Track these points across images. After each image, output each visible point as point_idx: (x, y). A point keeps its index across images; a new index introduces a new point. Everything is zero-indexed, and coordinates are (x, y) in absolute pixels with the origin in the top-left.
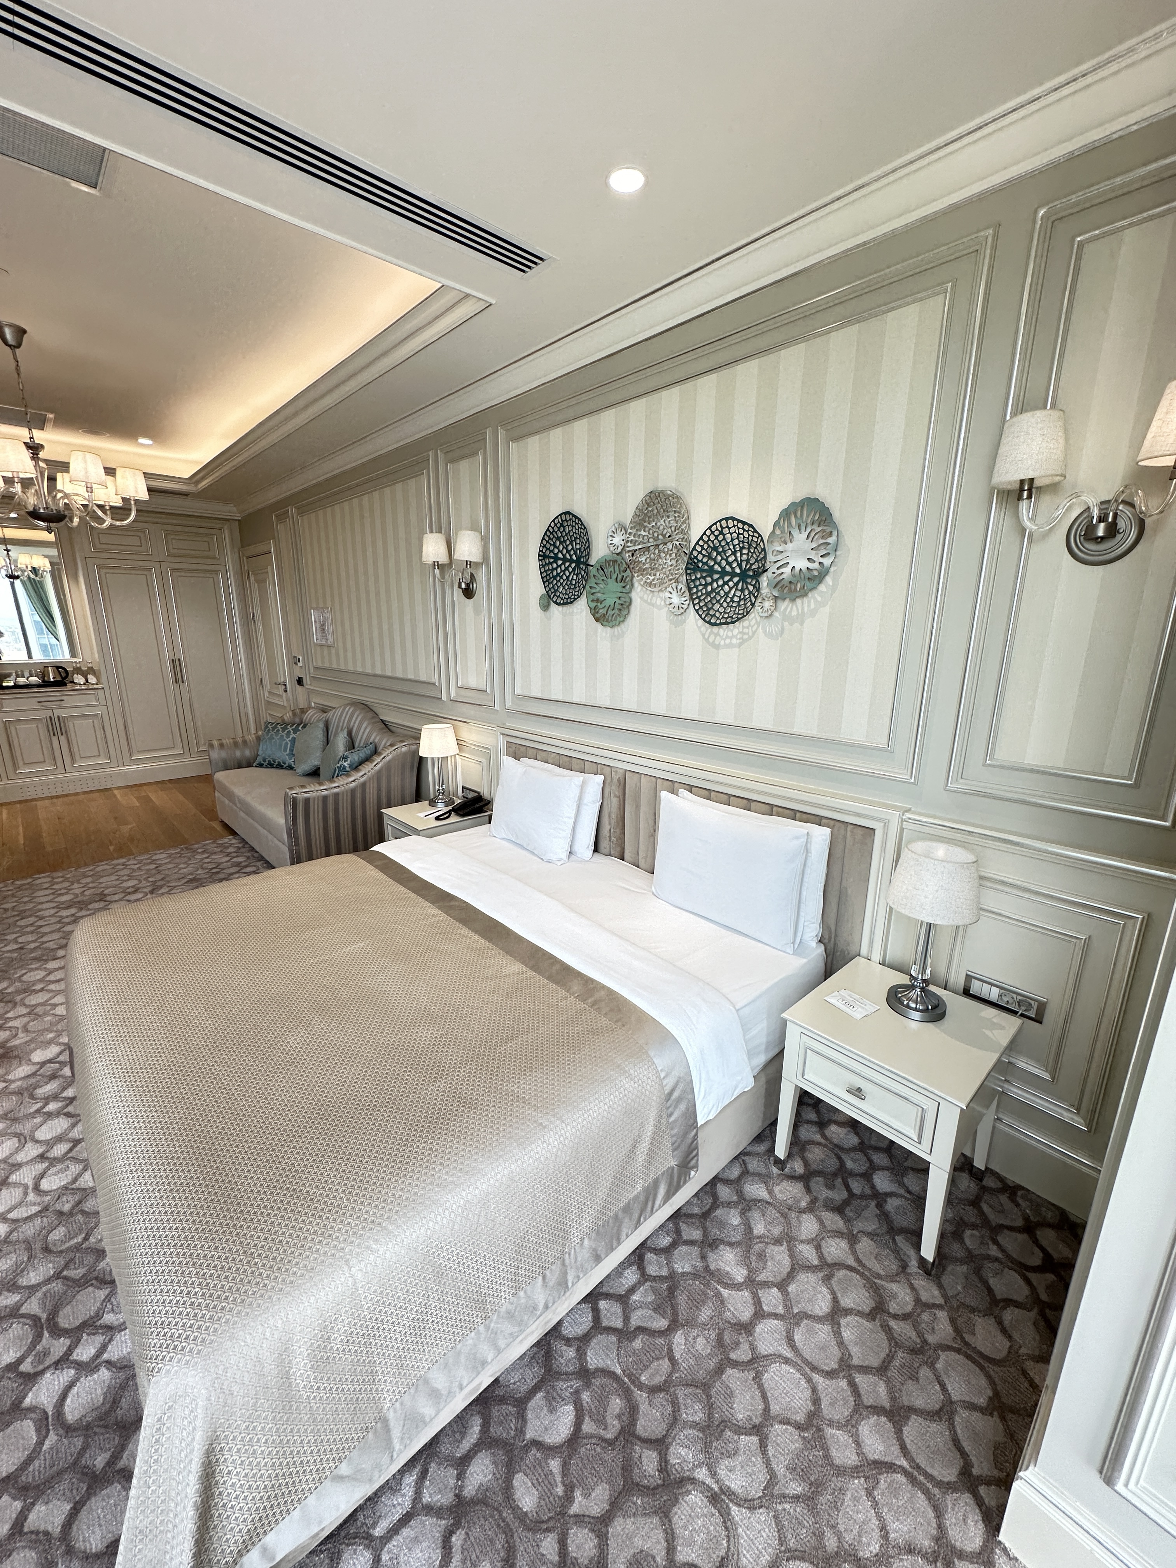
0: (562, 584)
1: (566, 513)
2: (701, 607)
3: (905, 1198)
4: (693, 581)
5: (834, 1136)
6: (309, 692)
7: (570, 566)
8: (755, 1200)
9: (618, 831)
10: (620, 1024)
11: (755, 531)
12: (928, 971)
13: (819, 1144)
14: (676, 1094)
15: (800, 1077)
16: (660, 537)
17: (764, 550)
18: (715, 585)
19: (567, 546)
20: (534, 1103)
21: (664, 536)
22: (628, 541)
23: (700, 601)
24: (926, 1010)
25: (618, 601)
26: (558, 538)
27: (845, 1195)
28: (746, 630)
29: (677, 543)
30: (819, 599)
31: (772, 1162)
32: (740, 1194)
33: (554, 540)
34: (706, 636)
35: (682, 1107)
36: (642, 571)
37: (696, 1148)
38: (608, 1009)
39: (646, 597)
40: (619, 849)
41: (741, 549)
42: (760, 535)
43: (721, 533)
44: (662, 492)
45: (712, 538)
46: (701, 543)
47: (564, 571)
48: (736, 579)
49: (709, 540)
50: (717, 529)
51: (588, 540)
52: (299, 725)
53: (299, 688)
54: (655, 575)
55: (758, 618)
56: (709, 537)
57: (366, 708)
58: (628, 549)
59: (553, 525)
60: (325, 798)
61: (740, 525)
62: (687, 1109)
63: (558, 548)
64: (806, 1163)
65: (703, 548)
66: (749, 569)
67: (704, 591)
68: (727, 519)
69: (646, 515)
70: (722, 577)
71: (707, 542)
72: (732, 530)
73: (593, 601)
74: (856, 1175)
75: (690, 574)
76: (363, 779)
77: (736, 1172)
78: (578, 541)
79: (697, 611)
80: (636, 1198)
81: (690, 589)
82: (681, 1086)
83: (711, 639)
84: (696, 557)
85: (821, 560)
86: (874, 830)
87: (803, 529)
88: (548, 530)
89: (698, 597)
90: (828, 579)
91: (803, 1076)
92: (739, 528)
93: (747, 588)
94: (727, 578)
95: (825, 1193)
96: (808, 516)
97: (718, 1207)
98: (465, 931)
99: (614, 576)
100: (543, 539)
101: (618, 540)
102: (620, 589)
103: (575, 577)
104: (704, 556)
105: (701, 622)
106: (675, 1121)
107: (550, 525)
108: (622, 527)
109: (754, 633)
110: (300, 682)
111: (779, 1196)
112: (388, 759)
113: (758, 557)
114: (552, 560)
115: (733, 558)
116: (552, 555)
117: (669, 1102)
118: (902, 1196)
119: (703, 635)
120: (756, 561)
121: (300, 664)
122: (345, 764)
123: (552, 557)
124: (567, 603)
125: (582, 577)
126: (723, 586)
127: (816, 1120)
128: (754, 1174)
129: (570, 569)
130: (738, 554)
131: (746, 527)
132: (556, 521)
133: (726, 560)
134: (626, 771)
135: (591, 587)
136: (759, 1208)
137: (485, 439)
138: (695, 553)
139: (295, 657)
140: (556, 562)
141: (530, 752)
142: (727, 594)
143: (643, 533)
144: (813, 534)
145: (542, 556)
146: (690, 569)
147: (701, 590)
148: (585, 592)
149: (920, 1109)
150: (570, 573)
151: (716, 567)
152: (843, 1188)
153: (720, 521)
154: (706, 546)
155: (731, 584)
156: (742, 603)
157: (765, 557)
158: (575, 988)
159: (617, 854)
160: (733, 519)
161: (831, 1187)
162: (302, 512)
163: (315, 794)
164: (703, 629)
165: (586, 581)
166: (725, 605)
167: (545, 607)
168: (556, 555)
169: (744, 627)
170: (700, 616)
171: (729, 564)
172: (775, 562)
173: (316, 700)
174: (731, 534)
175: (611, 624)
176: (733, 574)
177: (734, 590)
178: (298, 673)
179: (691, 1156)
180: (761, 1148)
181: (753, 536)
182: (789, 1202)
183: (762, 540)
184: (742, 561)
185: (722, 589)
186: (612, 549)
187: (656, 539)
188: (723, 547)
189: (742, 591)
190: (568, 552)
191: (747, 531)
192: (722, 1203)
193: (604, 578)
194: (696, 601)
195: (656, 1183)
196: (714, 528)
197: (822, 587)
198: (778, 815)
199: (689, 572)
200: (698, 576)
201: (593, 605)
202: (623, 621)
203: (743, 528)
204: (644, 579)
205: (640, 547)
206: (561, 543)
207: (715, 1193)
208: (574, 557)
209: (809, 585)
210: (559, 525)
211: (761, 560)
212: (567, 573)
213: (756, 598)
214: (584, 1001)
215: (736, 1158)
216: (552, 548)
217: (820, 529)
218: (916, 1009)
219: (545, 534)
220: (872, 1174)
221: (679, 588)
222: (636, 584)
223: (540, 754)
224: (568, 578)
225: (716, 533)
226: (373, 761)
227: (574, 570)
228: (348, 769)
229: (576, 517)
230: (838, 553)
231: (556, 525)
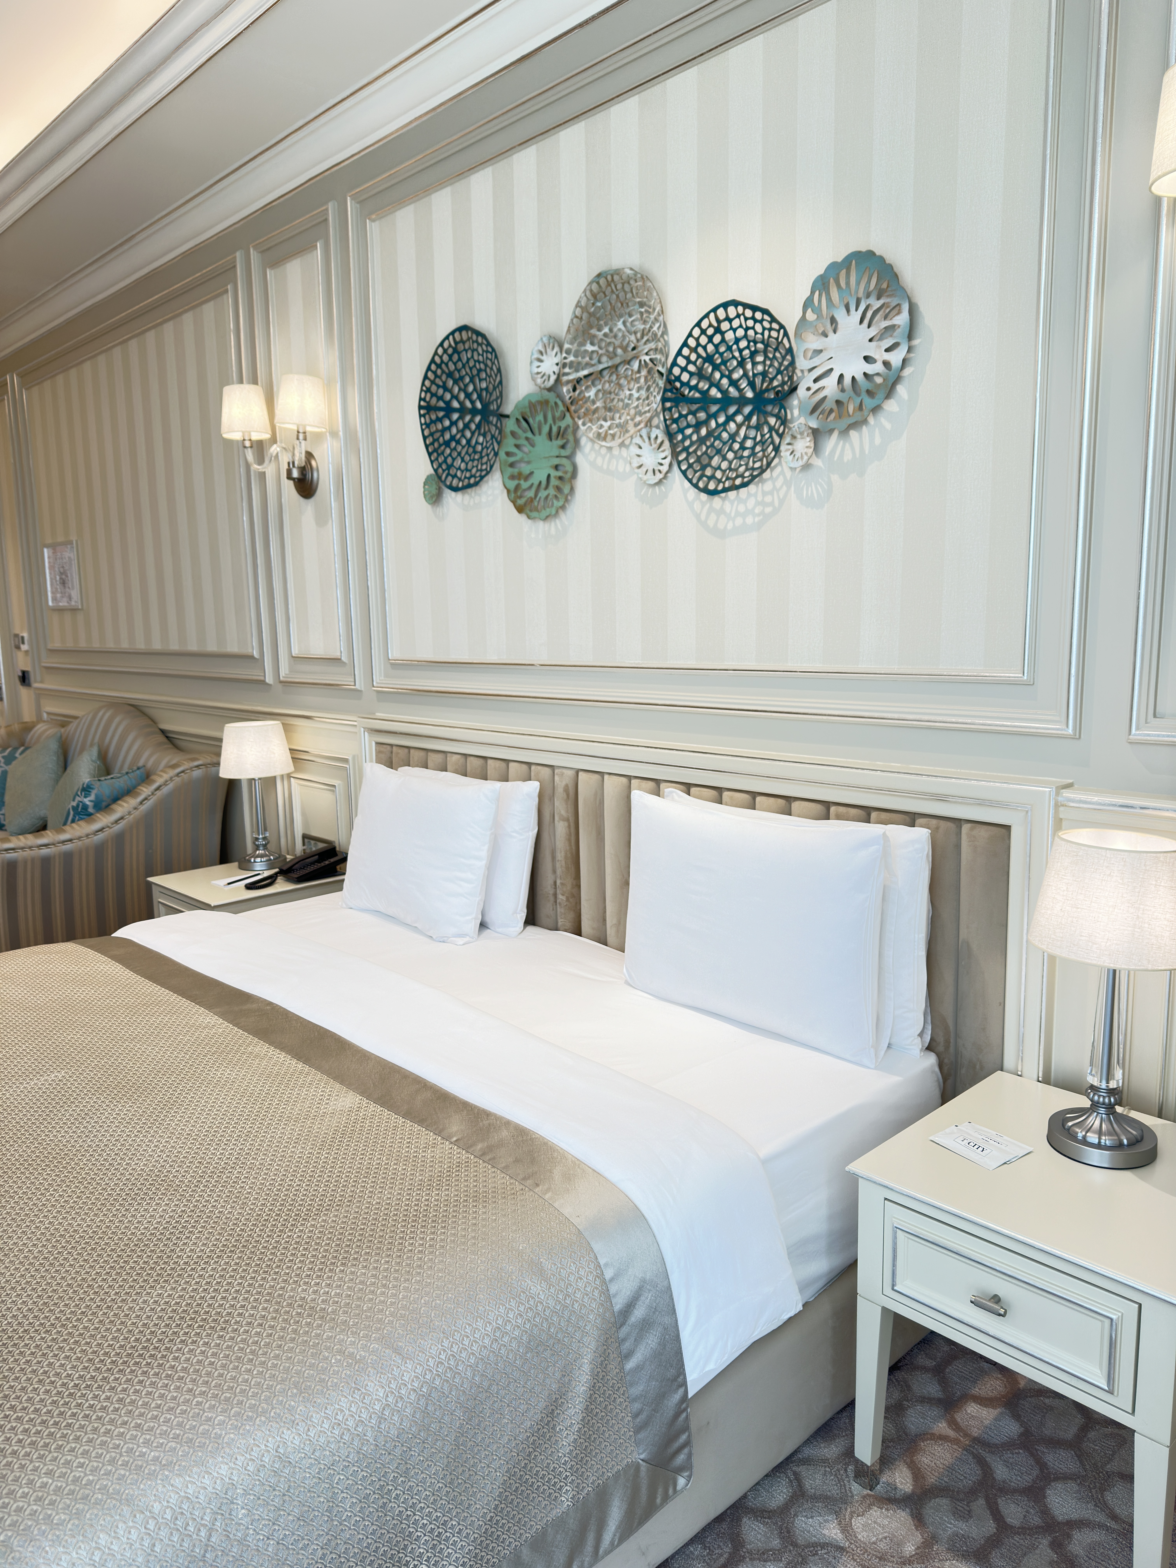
0: (459, 454)
1: (460, 329)
2: (690, 466)
3: (1108, 1529)
4: (675, 421)
5: (972, 1423)
6: (41, 694)
7: (471, 420)
8: (815, 1545)
9: (569, 882)
10: (529, 1182)
11: (773, 320)
12: (1118, 1074)
13: (943, 1438)
14: (639, 1313)
15: (888, 1291)
16: (619, 351)
17: (790, 351)
18: (713, 424)
19: (466, 386)
20: (343, 1318)
21: (625, 349)
22: (564, 365)
23: (689, 454)
24: (1118, 1146)
25: (554, 473)
26: (450, 375)
27: (990, 1527)
28: (768, 499)
29: (647, 358)
30: (888, 426)
31: (852, 1475)
32: (787, 1536)
33: (444, 377)
34: (703, 517)
35: (651, 1341)
36: (591, 415)
37: (686, 1428)
38: (511, 1160)
39: (599, 461)
40: (571, 915)
41: (753, 354)
42: (782, 326)
43: (718, 330)
44: (618, 272)
45: (703, 340)
46: (686, 352)
47: (463, 431)
48: (747, 410)
49: (698, 345)
50: (710, 325)
51: (499, 370)
52: (16, 749)
53: (23, 691)
54: (613, 419)
55: (788, 474)
56: (697, 339)
57: (137, 710)
58: (565, 378)
59: (440, 351)
60: (46, 861)
61: (748, 313)
62: (663, 1344)
63: (451, 391)
64: (917, 1474)
65: (689, 361)
66: (767, 390)
67: (695, 437)
68: (725, 305)
69: (591, 315)
70: (724, 409)
71: (695, 350)
72: (736, 323)
73: (512, 477)
74: (1015, 1491)
75: (670, 409)
76: (117, 828)
77: (779, 1494)
78: (483, 375)
79: (684, 473)
80: (559, 1522)
81: (670, 436)
82: (646, 1300)
83: (711, 523)
84: (678, 378)
85: (888, 356)
86: (1008, 828)
87: (853, 307)
88: (433, 361)
89: (686, 449)
90: (901, 390)
91: (893, 1285)
92: (746, 319)
93: (767, 423)
94: (732, 410)
95: (953, 1526)
96: (858, 283)
97: (742, 1559)
98: (261, 1047)
99: (546, 429)
100: (426, 377)
101: (550, 365)
102: (556, 452)
103: (481, 439)
104: (691, 374)
105: (693, 491)
106: (639, 1368)
107: (436, 353)
108: (556, 342)
109: (782, 502)
110: (24, 678)
111: (862, 1536)
112: (165, 790)
113: (781, 364)
114: (441, 414)
115: (741, 372)
116: (441, 404)
117: (624, 1330)
118: (1101, 1526)
119: (698, 516)
120: (779, 372)
121: (24, 647)
122: (87, 801)
123: (441, 409)
124: (469, 486)
125: (493, 436)
126: (726, 423)
127: (940, 1395)
128: (815, 1498)
129: (473, 427)
130: (749, 366)
131: (758, 316)
132: (446, 345)
133: (729, 377)
134: (578, 771)
135: (508, 454)
136: (822, 1559)
137: (326, 220)
138: (676, 371)
139: (16, 636)
140: (448, 416)
141: (416, 755)
142: (733, 437)
143: (590, 348)
144: (869, 314)
145: (426, 408)
146: (668, 400)
147: (690, 436)
148: (497, 466)
149: (1107, 1322)
150: (473, 433)
151: (714, 392)
152: (987, 1514)
153: (714, 310)
154: (693, 357)
155: (739, 418)
156: (758, 448)
157: (792, 363)
158: (455, 1128)
159: (568, 925)
160: (735, 303)
161: (965, 1515)
162: (30, 379)
163: (27, 853)
164: (697, 506)
165: (499, 443)
166: (730, 455)
167: (434, 497)
168: (448, 403)
169: (764, 494)
170: (690, 481)
171: (734, 383)
172: (810, 370)
173: (50, 707)
174: (735, 330)
175: (544, 513)
176: (742, 401)
177: (744, 429)
178: (23, 663)
179: (676, 1445)
180: (830, 1450)
181: (770, 329)
182: (882, 1546)
183: (786, 334)
184: (754, 375)
185: (725, 430)
186: (539, 381)
187: (612, 356)
188: (721, 355)
189: (758, 427)
190: (468, 396)
191: (761, 322)
192: (750, 1552)
193: (529, 435)
194: (683, 456)
195: (602, 1497)
196: (705, 324)
197: (891, 406)
198: (839, 817)
199: (668, 405)
200: (684, 412)
201: (512, 484)
202: (563, 508)
203: (753, 318)
204: (594, 428)
205: (586, 372)
206: (456, 382)
207: (738, 1535)
208: (479, 405)
209: (869, 402)
210: (450, 351)
211: (786, 368)
212: (468, 434)
213: (781, 436)
214: (467, 1148)
215: (779, 1468)
216: (441, 391)
217: (881, 302)
218: (1099, 1146)
219: (429, 368)
220: (1042, 1489)
221: (653, 436)
222: (583, 441)
223: (432, 757)
224: (469, 442)
225: (710, 331)
226: (138, 794)
227: (478, 426)
228: (91, 810)
229: (478, 333)
230: (915, 342)
231: (445, 351)
